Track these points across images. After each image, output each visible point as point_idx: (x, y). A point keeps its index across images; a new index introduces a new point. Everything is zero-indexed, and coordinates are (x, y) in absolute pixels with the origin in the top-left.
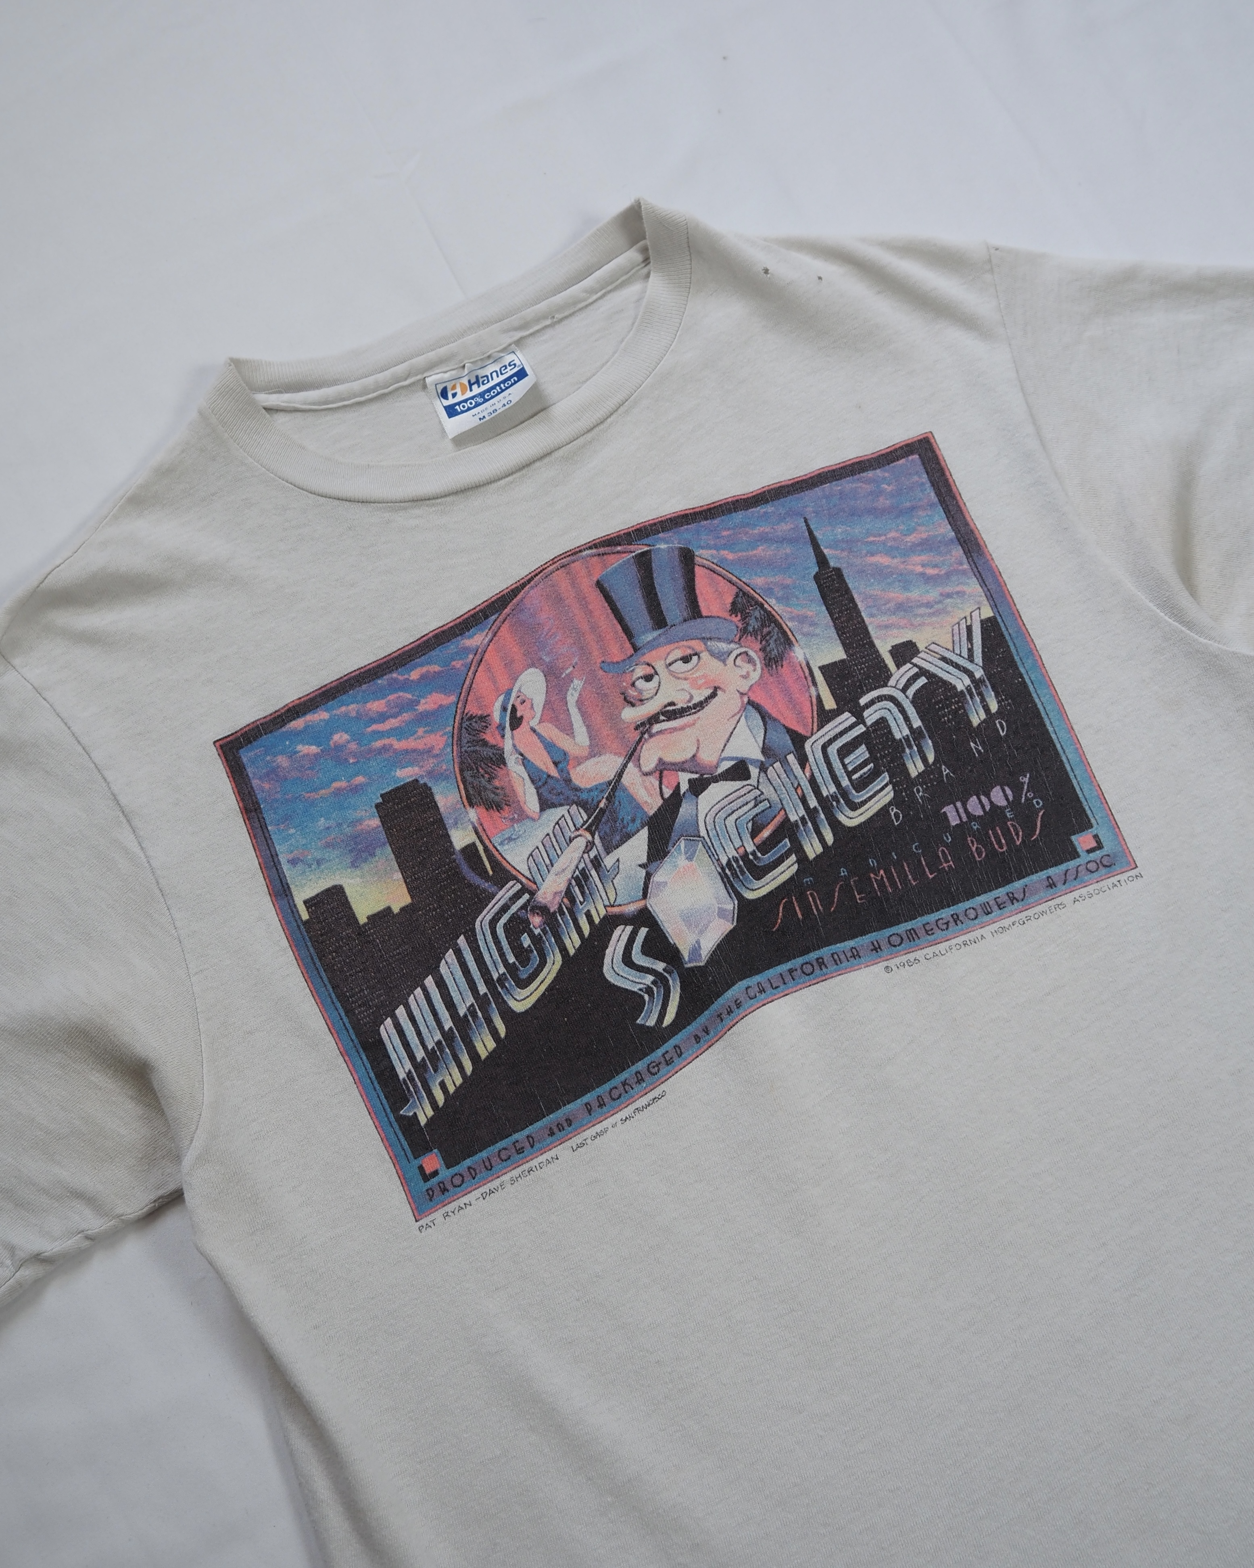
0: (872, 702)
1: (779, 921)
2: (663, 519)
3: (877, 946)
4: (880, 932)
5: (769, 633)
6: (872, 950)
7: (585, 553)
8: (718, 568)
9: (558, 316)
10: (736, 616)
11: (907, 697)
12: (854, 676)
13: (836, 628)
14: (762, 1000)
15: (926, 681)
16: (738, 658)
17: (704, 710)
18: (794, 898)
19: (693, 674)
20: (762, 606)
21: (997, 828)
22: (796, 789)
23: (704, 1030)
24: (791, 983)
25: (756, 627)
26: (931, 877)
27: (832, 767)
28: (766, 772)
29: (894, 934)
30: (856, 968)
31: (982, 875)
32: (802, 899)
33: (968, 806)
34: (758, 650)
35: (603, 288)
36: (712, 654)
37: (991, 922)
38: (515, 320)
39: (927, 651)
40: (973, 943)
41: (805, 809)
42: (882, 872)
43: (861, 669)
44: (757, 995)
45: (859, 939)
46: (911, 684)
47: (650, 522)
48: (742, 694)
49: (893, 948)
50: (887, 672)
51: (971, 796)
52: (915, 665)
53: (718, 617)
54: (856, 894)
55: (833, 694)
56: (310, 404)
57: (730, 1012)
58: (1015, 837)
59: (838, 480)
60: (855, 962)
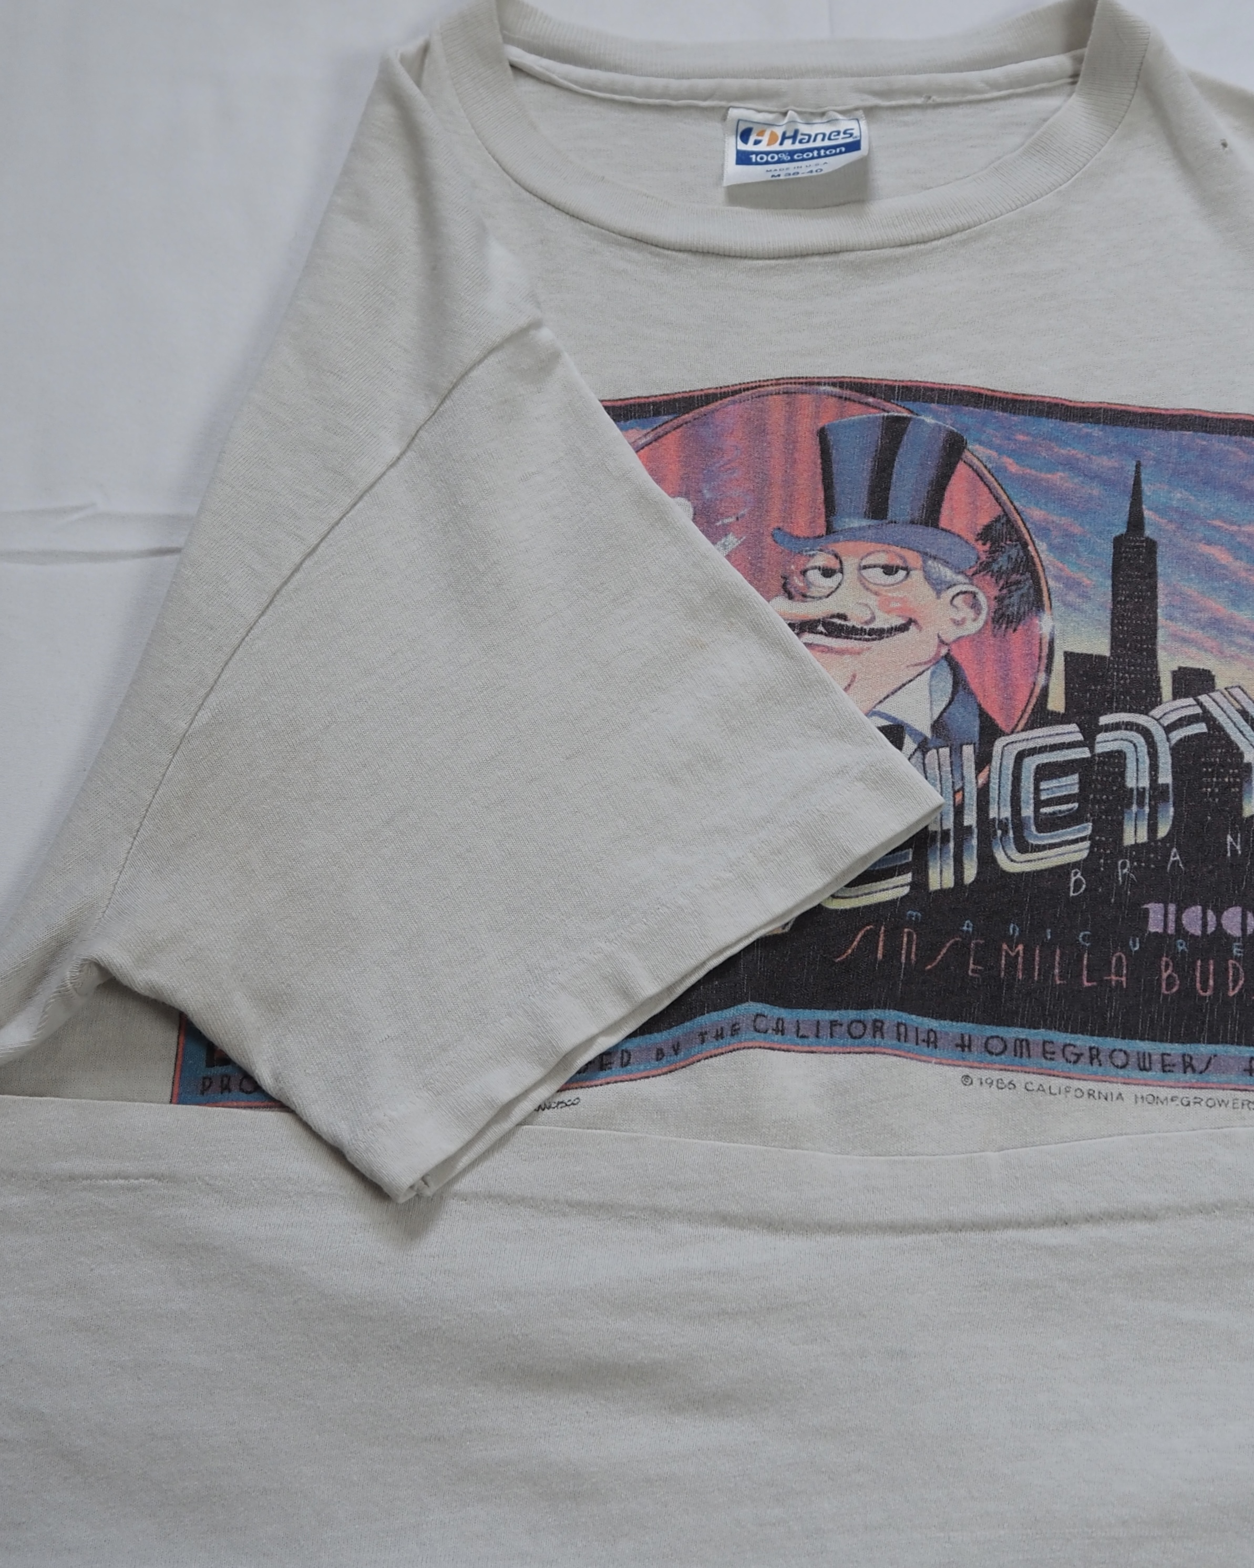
0: (1116, 727)
1: (850, 951)
2: (946, 387)
3: (967, 1043)
4: (980, 1027)
5: (1018, 582)
6: (957, 1046)
7: (822, 388)
8: (989, 476)
9: (937, 99)
10: (984, 544)
11: (1168, 740)
12: (1107, 683)
13: (1113, 613)
14: (773, 1041)
15: (1205, 730)
16: (961, 597)
17: (882, 641)
18: (883, 928)
19: (890, 591)
20: (1025, 546)
21: (1211, 962)
22: (955, 793)
23: (673, 1047)
24: (826, 1038)
25: (1004, 568)
26: (1086, 984)
27: (1019, 785)
28: (924, 754)
29: (997, 1037)
30: (923, 1058)
31: (1160, 1015)
32: (894, 935)
33: (1184, 916)
34: (992, 597)
35: (1011, 87)
36: (928, 577)
37: (1142, 1082)
38: (877, 83)
39: (1226, 693)
40: (1102, 1098)
41: (955, 822)
42: (1021, 947)
43: (1122, 678)
44: (770, 1031)
45: (946, 1023)
46: (1182, 726)
47: (928, 385)
48: (942, 642)
49: (988, 1055)
50: (1156, 697)
51: (1195, 904)
52: (1200, 704)
53: (959, 536)
54: (971, 962)
55: (1066, 694)
56: (571, 81)
57: (719, 1036)
58: (1231, 985)
59: (1209, 432)
60: (926, 1049)
